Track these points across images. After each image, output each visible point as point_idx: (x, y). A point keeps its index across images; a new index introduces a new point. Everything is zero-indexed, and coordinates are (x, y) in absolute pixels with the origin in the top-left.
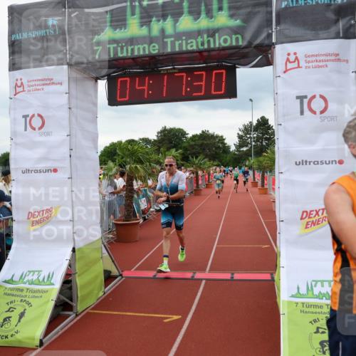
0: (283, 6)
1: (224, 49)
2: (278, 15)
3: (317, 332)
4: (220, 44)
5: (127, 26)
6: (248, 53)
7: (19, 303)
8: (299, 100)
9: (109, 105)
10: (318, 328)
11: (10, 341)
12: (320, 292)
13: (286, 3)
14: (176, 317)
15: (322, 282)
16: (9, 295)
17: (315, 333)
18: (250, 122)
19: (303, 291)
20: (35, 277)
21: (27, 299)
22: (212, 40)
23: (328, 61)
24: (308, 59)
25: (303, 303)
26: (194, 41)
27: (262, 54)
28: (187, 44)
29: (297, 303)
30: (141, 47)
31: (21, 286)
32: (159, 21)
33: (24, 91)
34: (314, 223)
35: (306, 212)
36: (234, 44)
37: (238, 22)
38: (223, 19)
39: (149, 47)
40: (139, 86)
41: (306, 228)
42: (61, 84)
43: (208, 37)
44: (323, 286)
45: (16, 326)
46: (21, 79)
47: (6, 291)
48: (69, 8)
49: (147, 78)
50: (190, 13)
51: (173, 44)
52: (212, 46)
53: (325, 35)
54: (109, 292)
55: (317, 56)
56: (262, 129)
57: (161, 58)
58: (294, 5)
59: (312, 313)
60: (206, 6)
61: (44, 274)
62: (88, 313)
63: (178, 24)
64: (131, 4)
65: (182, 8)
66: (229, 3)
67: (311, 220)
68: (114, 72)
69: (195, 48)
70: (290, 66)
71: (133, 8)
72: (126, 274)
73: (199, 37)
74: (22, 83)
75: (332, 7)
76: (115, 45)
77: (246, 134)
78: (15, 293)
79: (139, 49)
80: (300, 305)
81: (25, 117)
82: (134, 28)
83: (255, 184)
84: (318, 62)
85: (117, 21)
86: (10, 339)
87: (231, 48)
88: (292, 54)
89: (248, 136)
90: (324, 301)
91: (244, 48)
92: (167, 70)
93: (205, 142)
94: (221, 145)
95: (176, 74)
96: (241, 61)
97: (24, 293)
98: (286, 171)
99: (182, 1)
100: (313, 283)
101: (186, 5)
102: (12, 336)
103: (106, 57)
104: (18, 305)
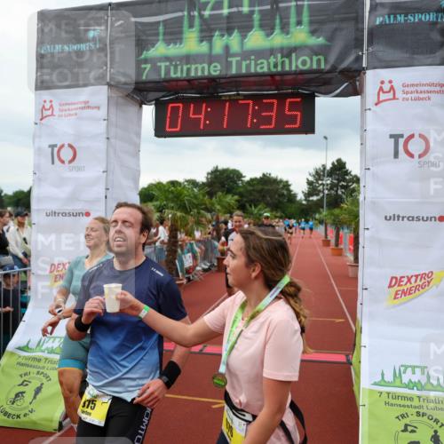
0: (378, 23)
1: (302, 73)
2: (371, 34)
3: (405, 430)
4: (297, 66)
5: (184, 40)
6: (331, 79)
7: (35, 375)
8: (393, 140)
9: (156, 136)
10: (406, 426)
11: (23, 422)
12: (410, 380)
13: (381, 19)
15: (414, 367)
16: (22, 365)
17: (402, 431)
18: (323, 165)
19: (389, 377)
20: (56, 345)
21: (45, 371)
22: (287, 61)
23: (431, 92)
24: (406, 89)
25: (388, 393)
26: (265, 62)
27: (348, 81)
28: (256, 65)
29: (381, 393)
30: (200, 67)
31: (38, 354)
32: (223, 36)
33: (52, 115)
34: (404, 293)
35: (396, 278)
36: (315, 67)
37: (321, 40)
39: (209, 67)
40: (194, 114)
41: (395, 298)
42: (98, 108)
43: (282, 57)
44: (414, 373)
45: (31, 403)
46: (51, 101)
47: (20, 360)
49: (204, 105)
50: (262, 26)
51: (239, 65)
52: (287, 68)
53: (429, 61)
55: (417, 85)
56: (338, 175)
57: (224, 81)
58: (392, 22)
59: (400, 405)
60: (281, 19)
63: (246, 40)
64: (189, 13)
65: (252, 21)
66: (310, 16)
67: (401, 288)
68: (164, 96)
69: (265, 70)
70: (383, 97)
71: (191, 18)
73: (272, 57)
74: (51, 106)
75: (439, 26)
76: (168, 64)
77: (317, 180)
78: (30, 362)
79: (196, 69)
80: (384, 396)
81: (52, 147)
82: (191, 43)
83: (326, 243)
84: (418, 93)
85: (171, 34)
86: (23, 419)
87: (311, 72)
88: (386, 82)
89: (320, 182)
90: (415, 392)
91: (328, 72)
92: (230, 96)
93: (266, 188)
94: (285, 192)
95: (241, 102)
96: (322, 89)
97: (41, 364)
98: (374, 227)
99: (252, 13)
100: (402, 369)
101: (256, 17)
102: (25, 415)
103: (155, 78)
104: (33, 378)
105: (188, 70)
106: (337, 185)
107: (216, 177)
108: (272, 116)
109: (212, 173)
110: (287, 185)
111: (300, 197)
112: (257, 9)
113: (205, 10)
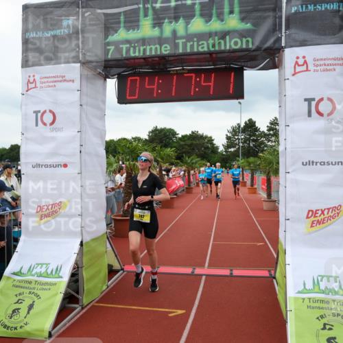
0: (293, 11)
1: (234, 51)
2: (288, 20)
3: (324, 328)
4: (230, 46)
5: (141, 27)
6: (257, 55)
7: (28, 295)
8: (307, 103)
9: (118, 103)
10: (325, 324)
11: (19, 333)
12: (326, 288)
13: (296, 8)
14: (180, 312)
15: (328, 277)
16: (17, 287)
17: (322, 329)
18: (238, 124)
19: (309, 286)
20: (43, 270)
21: (35, 291)
22: (222, 42)
23: (335, 65)
24: (317, 63)
26: (205, 42)
27: (270, 57)
28: (198, 45)
29: (304, 299)
30: (153, 47)
31: (29, 278)
32: (171, 22)
33: (36, 87)
34: (319, 222)
35: (312, 211)
36: (244, 46)
37: (249, 26)
38: (233, 22)
39: (161, 48)
40: (148, 85)
42: (73, 81)
43: (219, 39)
44: (329, 281)
45: (25, 317)
46: (34, 76)
47: (15, 283)
48: (83, 7)
49: (156, 78)
50: (202, 15)
51: (185, 45)
52: (223, 48)
53: (333, 40)
54: (112, 286)
55: (325, 59)
56: (250, 131)
57: (172, 58)
58: (304, 10)
59: (319, 308)
60: (217, 9)
61: (53, 266)
62: (93, 306)
63: (189, 26)
64: (144, 6)
65: (194, 11)
66: (240, 7)
67: (316, 219)
68: (124, 72)
69: (206, 49)
70: (298, 69)
71: (146, 10)
72: (127, 268)
73: (210, 39)
74: (34, 80)
76: (128, 45)
77: (234, 136)
78: (23, 284)
79: (151, 49)
80: (307, 301)
81: (36, 112)
82: (146, 29)
83: (244, 184)
84: (326, 66)
85: (130, 21)
86: (19, 330)
87: (241, 50)
88: (301, 58)
89: (236, 137)
90: (330, 297)
91: (254, 51)
92: (177, 70)
93: (194, 142)
94: (209, 146)
95: (185, 75)
96: (249, 64)
97: (32, 286)
98: (293, 171)
99: (194, 5)
100: (319, 278)
101: (197, 7)
102: (21, 327)
103: (118, 56)
104: (27, 297)
105: (145, 50)
106: (249, 139)
107: (156, 135)
108: (210, 86)
109: (153, 132)
110: (210, 140)
111: (221, 149)
112: (197, 2)
113: (156, 3)
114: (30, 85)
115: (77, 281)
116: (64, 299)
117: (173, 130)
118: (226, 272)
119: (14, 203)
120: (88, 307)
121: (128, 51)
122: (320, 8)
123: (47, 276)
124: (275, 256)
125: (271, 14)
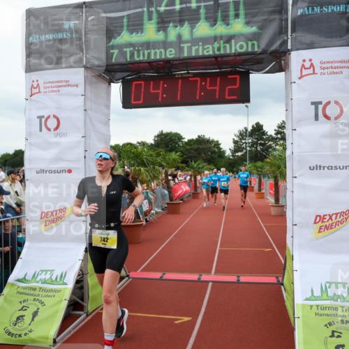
0: (299, 14)
1: (240, 54)
2: (294, 23)
3: (332, 336)
4: (236, 50)
5: (144, 31)
6: (263, 59)
7: (32, 302)
8: (313, 106)
9: (123, 107)
10: (333, 332)
11: (24, 340)
12: (335, 294)
13: (302, 10)
14: (186, 319)
15: (336, 284)
16: (21, 293)
18: (245, 128)
19: (317, 293)
20: (48, 276)
21: (40, 298)
22: (228, 46)
23: (342, 67)
24: (324, 65)
25: (318, 306)
26: (210, 46)
27: (276, 60)
28: (203, 49)
29: (312, 306)
30: (158, 51)
31: (33, 285)
32: (176, 27)
33: (39, 92)
34: (327, 228)
35: (320, 216)
36: (250, 50)
37: (254, 29)
38: (239, 26)
39: (165, 52)
41: (319, 232)
42: (77, 86)
43: (224, 43)
44: (337, 288)
45: (30, 325)
46: (37, 81)
47: (19, 290)
49: (162, 82)
50: (207, 19)
51: (190, 49)
52: (228, 52)
53: (340, 43)
55: (332, 62)
56: (257, 135)
57: (177, 62)
58: (310, 12)
59: (328, 315)
60: (222, 12)
61: (57, 273)
62: (98, 313)
63: (194, 30)
64: (148, 9)
65: (199, 14)
66: (245, 10)
67: (324, 224)
68: (129, 76)
69: (211, 53)
70: (305, 72)
71: (150, 13)
72: (132, 274)
73: (216, 43)
74: (38, 85)
76: (132, 49)
78: (28, 291)
79: (155, 53)
80: (315, 308)
81: (40, 118)
82: (151, 32)
83: (251, 189)
84: (333, 68)
85: (134, 25)
86: (24, 337)
87: (246, 54)
88: (307, 60)
89: (243, 141)
90: (339, 303)
91: (260, 54)
92: (182, 74)
93: (201, 147)
94: (216, 150)
95: (190, 79)
96: (255, 67)
97: (37, 292)
98: (300, 175)
99: (199, 8)
100: (328, 285)
101: (202, 11)
102: (26, 334)
103: (122, 60)
104: (31, 304)
105: (149, 54)
106: (256, 143)
107: (162, 139)
108: (216, 90)
109: (158, 136)
110: (217, 144)
111: (228, 153)
112: (202, 4)
113: (160, 6)
114: (34, 90)
115: (82, 288)
116: (69, 306)
117: (179, 134)
118: (233, 278)
119: (18, 209)
120: (93, 314)
121: (132, 55)
122: (326, 10)
123: (52, 282)
124: (283, 262)
125: (277, 16)
